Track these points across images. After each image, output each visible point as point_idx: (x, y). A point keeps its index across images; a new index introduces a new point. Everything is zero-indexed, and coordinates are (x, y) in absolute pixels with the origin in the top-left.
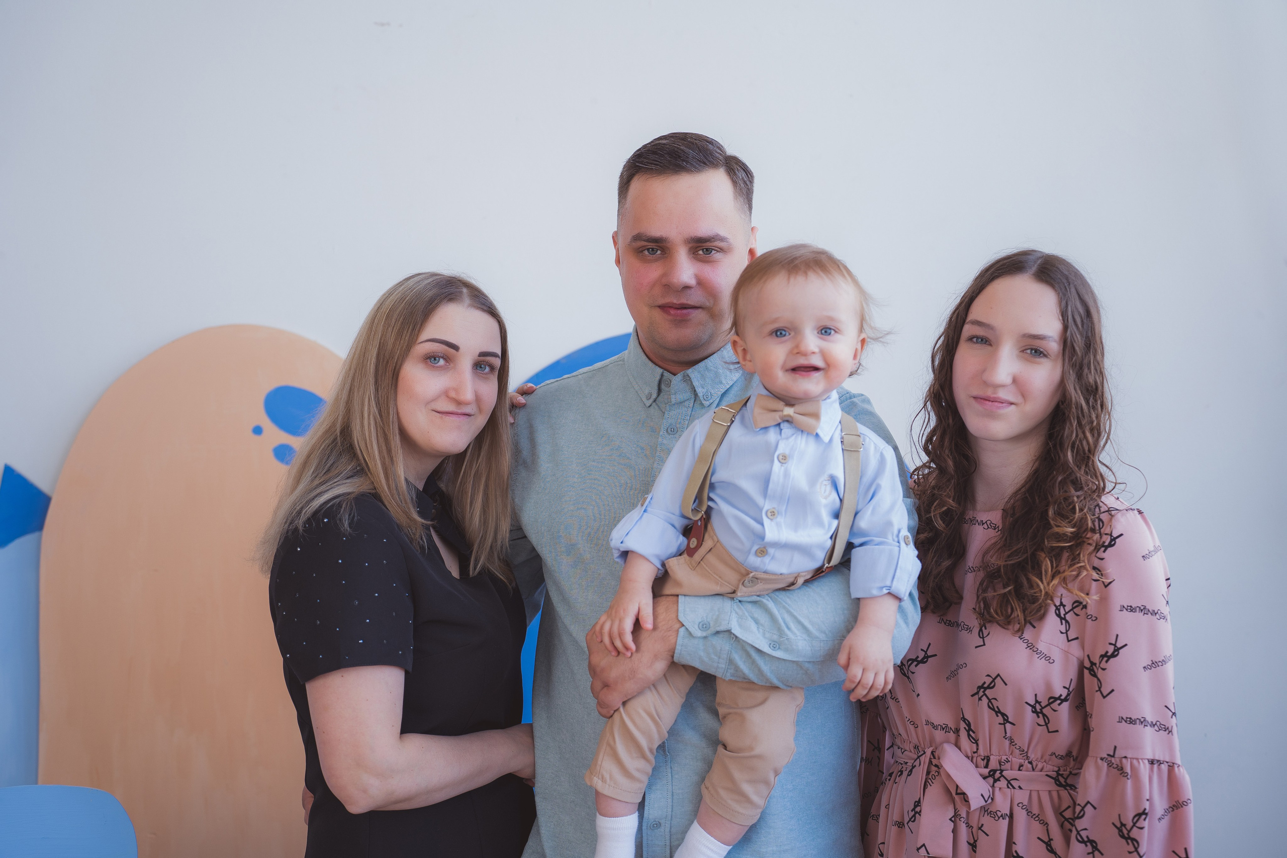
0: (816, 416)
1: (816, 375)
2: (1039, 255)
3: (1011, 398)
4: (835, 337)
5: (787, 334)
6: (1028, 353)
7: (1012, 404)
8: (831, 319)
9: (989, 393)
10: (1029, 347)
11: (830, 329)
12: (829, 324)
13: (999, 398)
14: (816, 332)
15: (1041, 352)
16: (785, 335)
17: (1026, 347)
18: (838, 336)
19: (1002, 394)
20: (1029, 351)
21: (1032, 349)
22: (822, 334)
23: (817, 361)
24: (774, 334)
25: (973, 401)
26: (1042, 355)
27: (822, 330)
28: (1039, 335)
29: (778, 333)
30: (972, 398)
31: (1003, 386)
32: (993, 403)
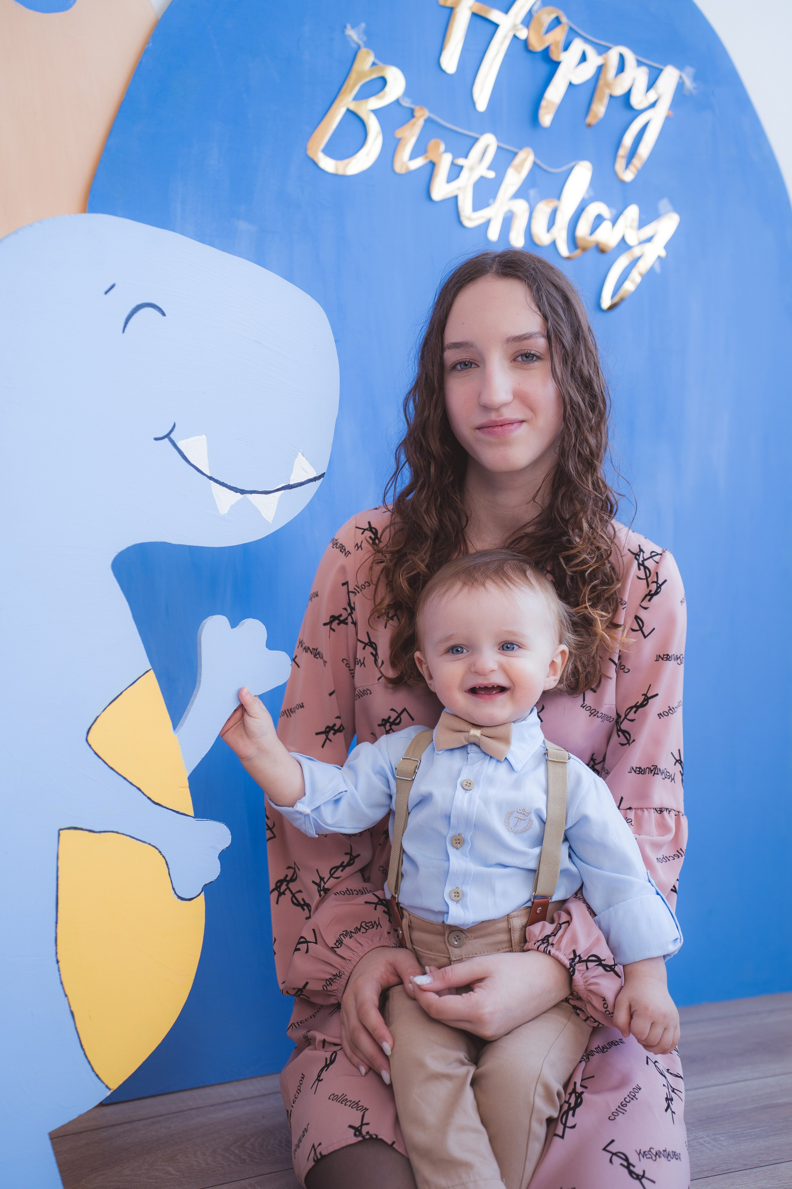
0: (506, 740)
1: (502, 698)
2: (493, 255)
3: (519, 416)
4: (517, 652)
5: (465, 651)
6: (520, 362)
7: (522, 421)
8: (513, 633)
9: (493, 416)
10: (518, 354)
11: (513, 644)
12: (510, 638)
13: (506, 420)
14: (496, 649)
15: (534, 355)
16: (462, 652)
17: (516, 355)
18: (520, 652)
19: (509, 414)
20: (520, 359)
21: (522, 355)
22: (503, 650)
23: (499, 679)
24: (451, 651)
25: (479, 434)
26: (535, 358)
27: (503, 646)
28: (524, 335)
29: (455, 650)
30: (477, 431)
31: (505, 405)
32: (503, 427)
